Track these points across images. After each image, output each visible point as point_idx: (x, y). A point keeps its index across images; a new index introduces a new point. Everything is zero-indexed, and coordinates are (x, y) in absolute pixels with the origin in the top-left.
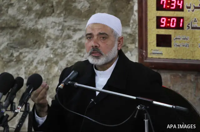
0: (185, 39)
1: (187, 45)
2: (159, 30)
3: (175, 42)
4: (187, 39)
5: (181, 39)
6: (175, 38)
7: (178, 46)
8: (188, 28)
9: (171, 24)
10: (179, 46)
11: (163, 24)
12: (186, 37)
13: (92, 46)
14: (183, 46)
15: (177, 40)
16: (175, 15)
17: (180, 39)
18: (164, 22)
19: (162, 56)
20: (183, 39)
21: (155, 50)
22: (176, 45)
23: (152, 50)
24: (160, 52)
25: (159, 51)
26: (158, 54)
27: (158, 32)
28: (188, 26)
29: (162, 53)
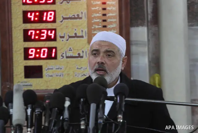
0: (59, 69)
1: (62, 75)
2: (27, 61)
3: (47, 72)
4: (61, 69)
5: (54, 69)
6: (47, 68)
7: (50, 76)
8: (62, 57)
9: (42, 54)
10: (52, 76)
11: (31, 55)
12: (61, 67)
13: (98, 63)
14: (57, 76)
15: (50, 70)
16: (46, 46)
17: (52, 69)
18: (33, 53)
19: (32, 87)
20: (57, 69)
21: (22, 82)
22: (48, 76)
23: (19, 82)
24: (29, 84)
25: (28, 82)
26: (26, 85)
27: (26, 63)
28: (62, 56)
29: (31, 84)
